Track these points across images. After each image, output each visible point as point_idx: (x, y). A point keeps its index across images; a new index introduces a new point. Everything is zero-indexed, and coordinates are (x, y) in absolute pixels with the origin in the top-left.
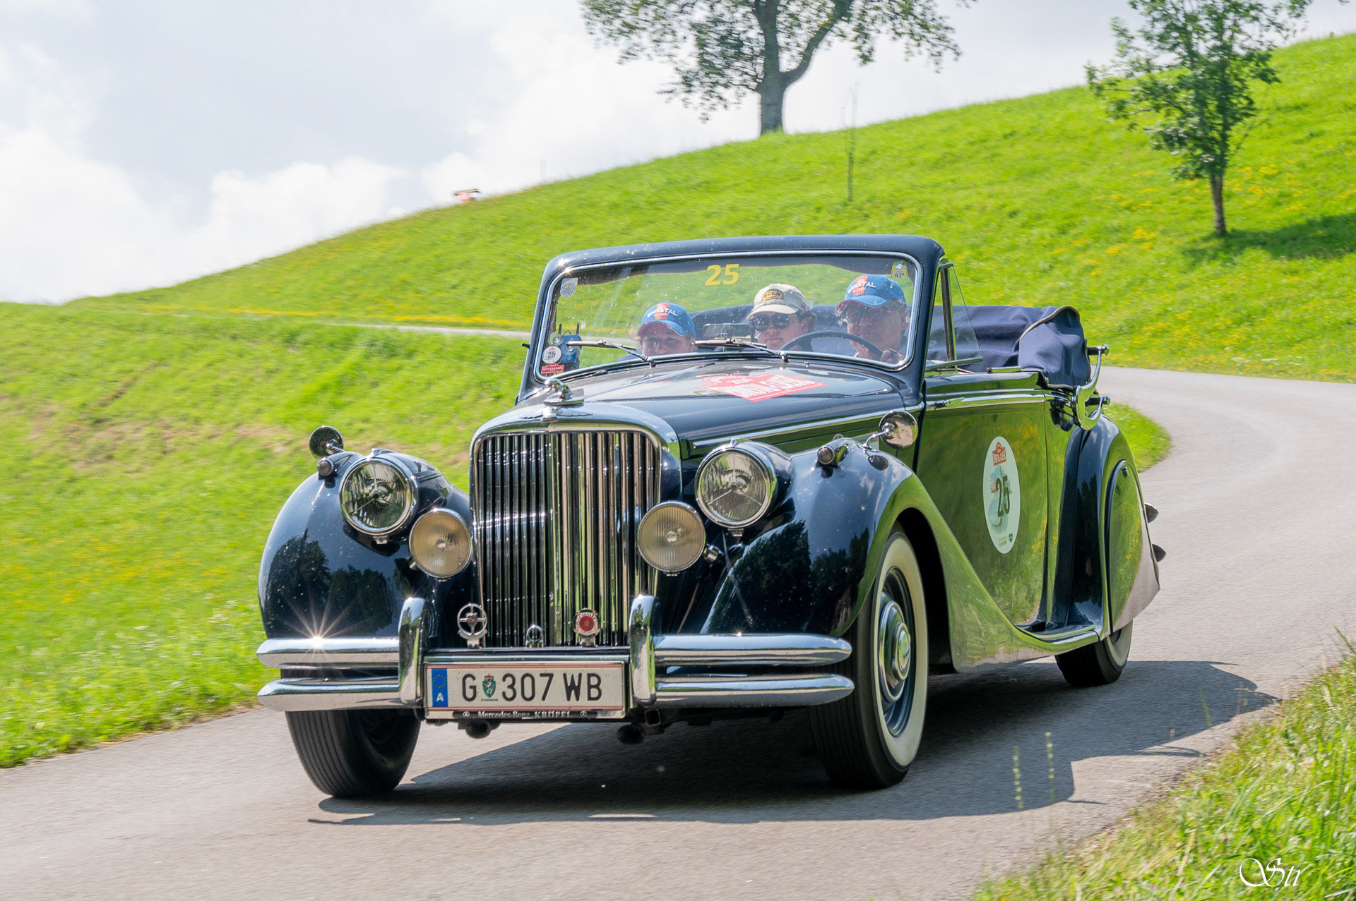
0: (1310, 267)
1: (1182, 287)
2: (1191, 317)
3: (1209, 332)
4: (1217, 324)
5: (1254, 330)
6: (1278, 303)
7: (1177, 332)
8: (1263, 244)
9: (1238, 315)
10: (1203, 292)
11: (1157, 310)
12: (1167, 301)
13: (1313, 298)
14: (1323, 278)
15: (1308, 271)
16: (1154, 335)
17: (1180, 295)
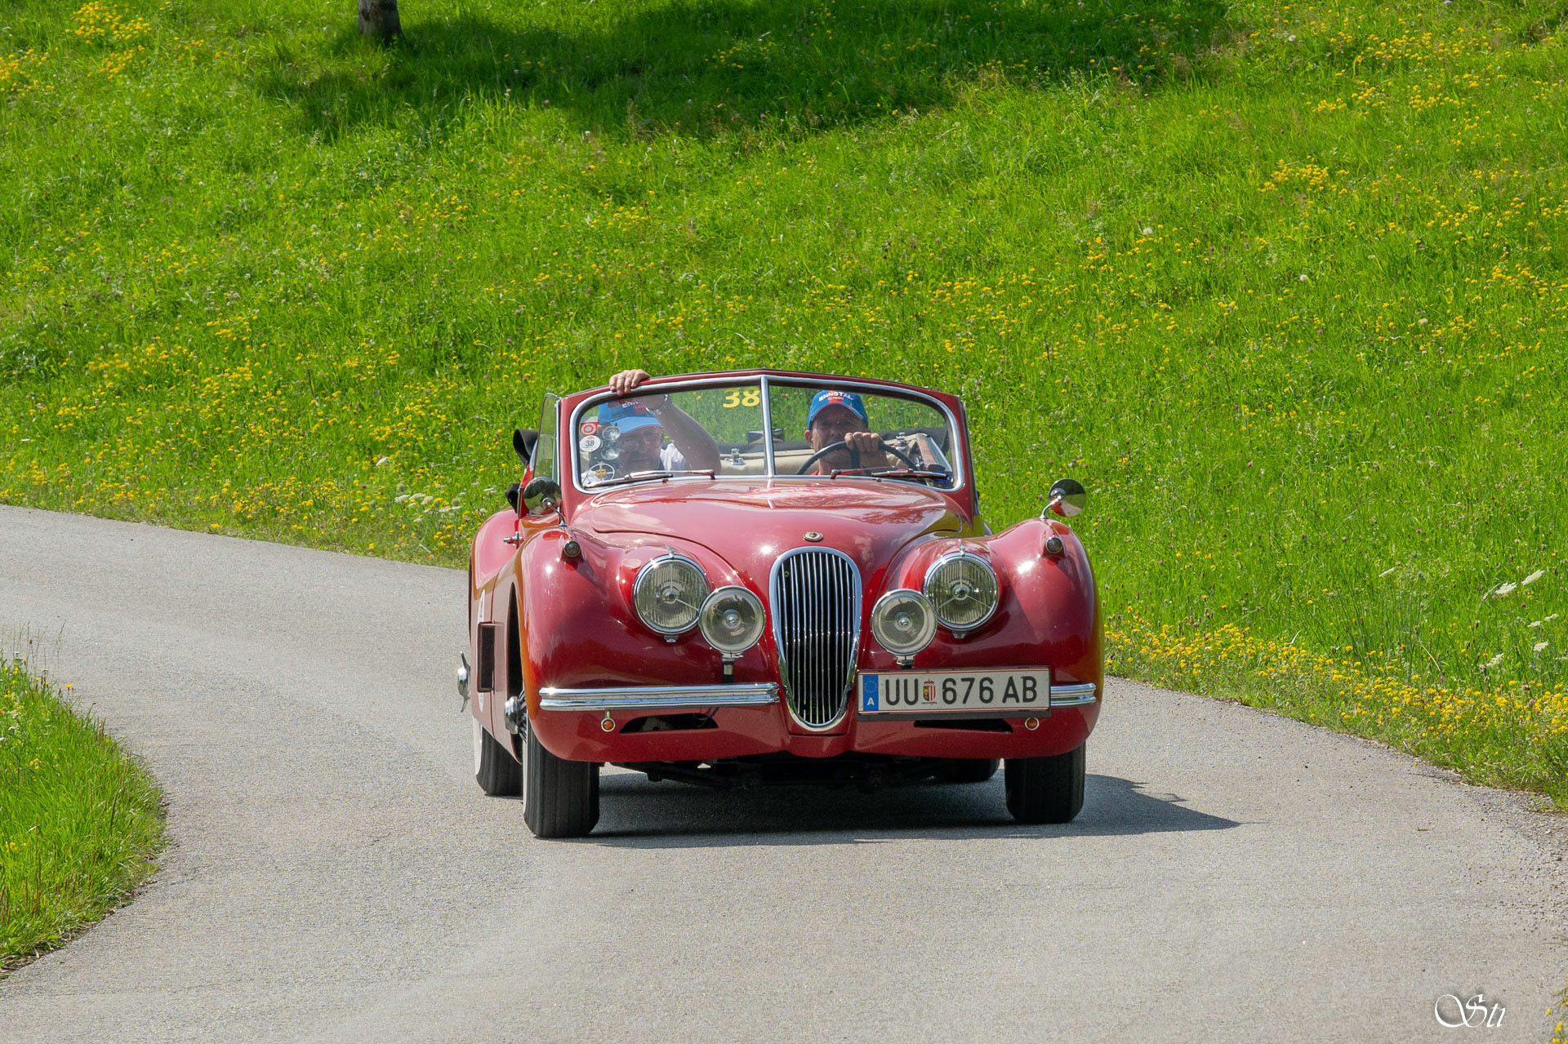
0: (682, 175)
1: (233, 221)
2: (259, 327)
3: (322, 389)
4: (351, 363)
5: (481, 391)
6: (563, 300)
7: (211, 383)
8: (524, 84)
9: (429, 334)
10: (303, 242)
11: (141, 297)
12: (183, 271)
13: (687, 286)
14: (724, 219)
15: (674, 187)
16: (129, 389)
17: (229, 251)
